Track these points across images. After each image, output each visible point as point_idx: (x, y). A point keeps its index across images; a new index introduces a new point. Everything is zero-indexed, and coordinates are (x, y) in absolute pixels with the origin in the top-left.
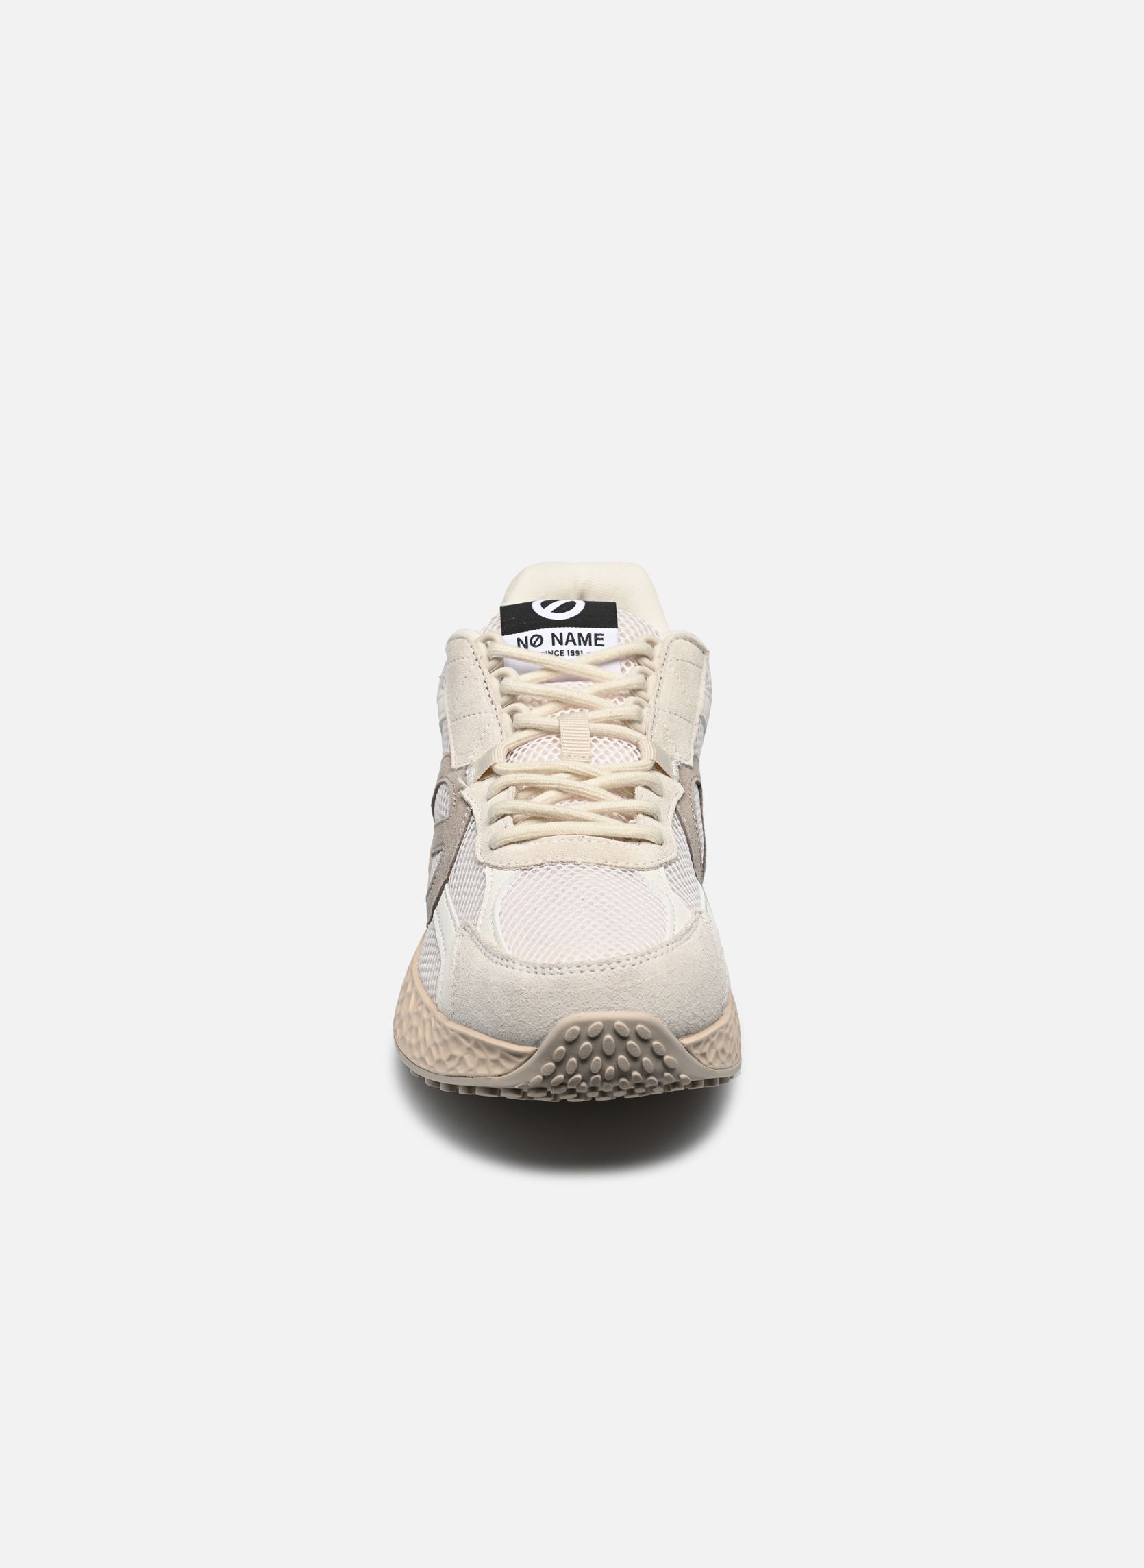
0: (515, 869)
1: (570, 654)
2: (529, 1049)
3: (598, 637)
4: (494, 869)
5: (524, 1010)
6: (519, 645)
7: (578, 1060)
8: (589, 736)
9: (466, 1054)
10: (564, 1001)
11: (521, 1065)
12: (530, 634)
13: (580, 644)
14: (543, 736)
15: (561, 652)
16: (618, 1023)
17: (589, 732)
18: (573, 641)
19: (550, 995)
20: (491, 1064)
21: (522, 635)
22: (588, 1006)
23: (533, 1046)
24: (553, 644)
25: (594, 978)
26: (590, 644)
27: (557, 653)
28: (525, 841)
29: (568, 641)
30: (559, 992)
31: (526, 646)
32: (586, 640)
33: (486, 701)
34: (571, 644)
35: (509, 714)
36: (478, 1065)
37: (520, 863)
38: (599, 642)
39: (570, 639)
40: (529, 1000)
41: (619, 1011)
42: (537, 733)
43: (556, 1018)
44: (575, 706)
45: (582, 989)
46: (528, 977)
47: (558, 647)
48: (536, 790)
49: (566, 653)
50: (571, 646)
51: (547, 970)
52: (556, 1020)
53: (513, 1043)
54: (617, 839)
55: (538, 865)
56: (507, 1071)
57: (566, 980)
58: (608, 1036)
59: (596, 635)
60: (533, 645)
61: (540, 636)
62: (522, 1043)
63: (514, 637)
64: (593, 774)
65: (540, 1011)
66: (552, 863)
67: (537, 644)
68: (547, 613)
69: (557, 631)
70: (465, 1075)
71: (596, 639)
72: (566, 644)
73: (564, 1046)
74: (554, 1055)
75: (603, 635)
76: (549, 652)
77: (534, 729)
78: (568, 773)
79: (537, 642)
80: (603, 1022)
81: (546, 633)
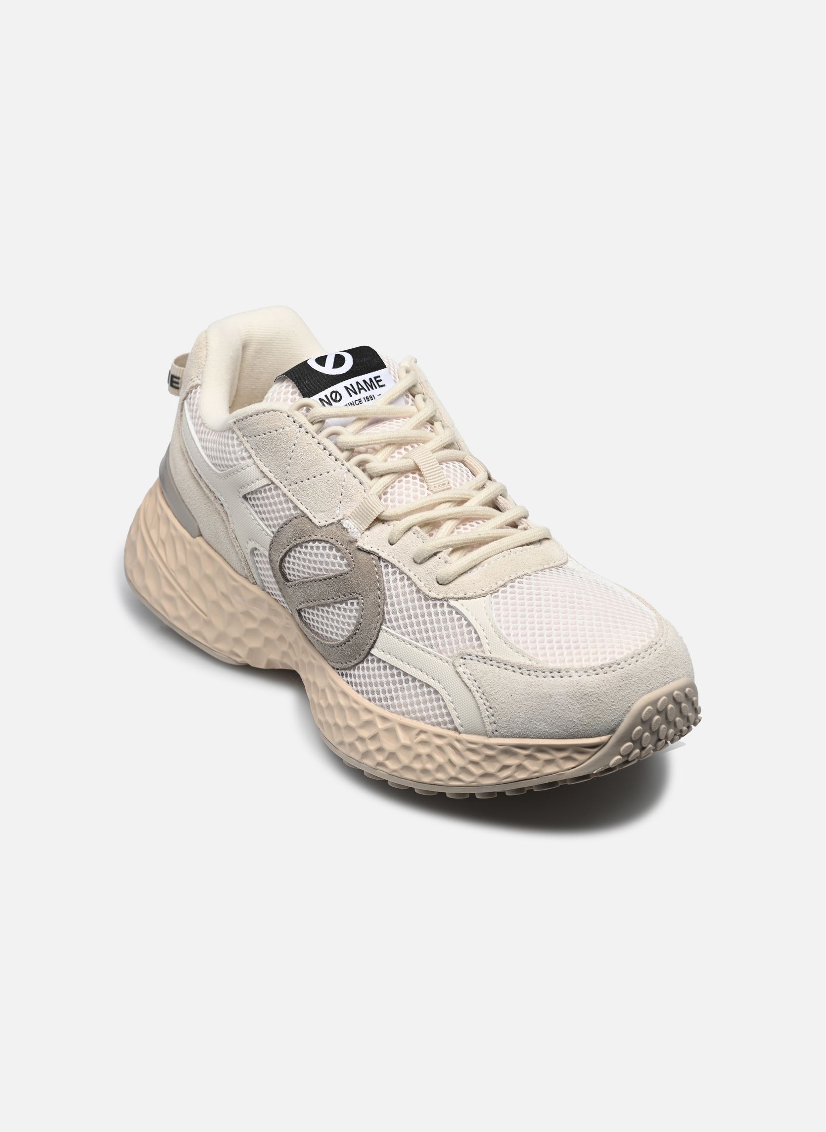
0: (484, 595)
1: (366, 400)
2: (604, 738)
3: (377, 379)
4: (459, 601)
5: (598, 707)
6: (324, 405)
7: (650, 734)
8: (438, 465)
9: (525, 761)
10: (633, 689)
11: (596, 753)
12: (328, 392)
13: (369, 390)
14: (401, 476)
15: (360, 400)
16: (676, 692)
17: (437, 462)
18: (363, 388)
19: (619, 688)
20: (561, 762)
21: (322, 395)
22: (651, 687)
23: (608, 734)
24: (351, 396)
25: (648, 663)
26: (376, 388)
27: (357, 402)
28: (471, 569)
29: (360, 390)
30: (626, 684)
31: (330, 404)
32: (371, 385)
33: (330, 461)
34: (362, 391)
35: (356, 466)
36: (543, 766)
37: (487, 589)
38: (380, 383)
39: (360, 387)
40: (600, 698)
41: (671, 683)
42: (396, 475)
43: (629, 705)
44: (407, 443)
45: (643, 675)
46: (591, 681)
47: (355, 397)
48: (432, 525)
49: (363, 400)
50: (364, 394)
51: (606, 669)
52: (630, 707)
53: (587, 737)
54: (528, 544)
55: (502, 586)
56: (581, 763)
57: (629, 672)
58: (670, 706)
59: (375, 378)
60: (335, 401)
61: (337, 392)
62: (598, 735)
63: (316, 398)
64: (468, 497)
65: (613, 703)
66: (512, 581)
67: (338, 398)
68: (328, 369)
69: (347, 383)
70: (528, 778)
71: (377, 382)
72: (360, 393)
73: (640, 726)
74: (633, 736)
75: (379, 377)
76: (351, 404)
77: (393, 473)
78: (447, 502)
79: (336, 398)
80: (666, 696)
81: (340, 387)
